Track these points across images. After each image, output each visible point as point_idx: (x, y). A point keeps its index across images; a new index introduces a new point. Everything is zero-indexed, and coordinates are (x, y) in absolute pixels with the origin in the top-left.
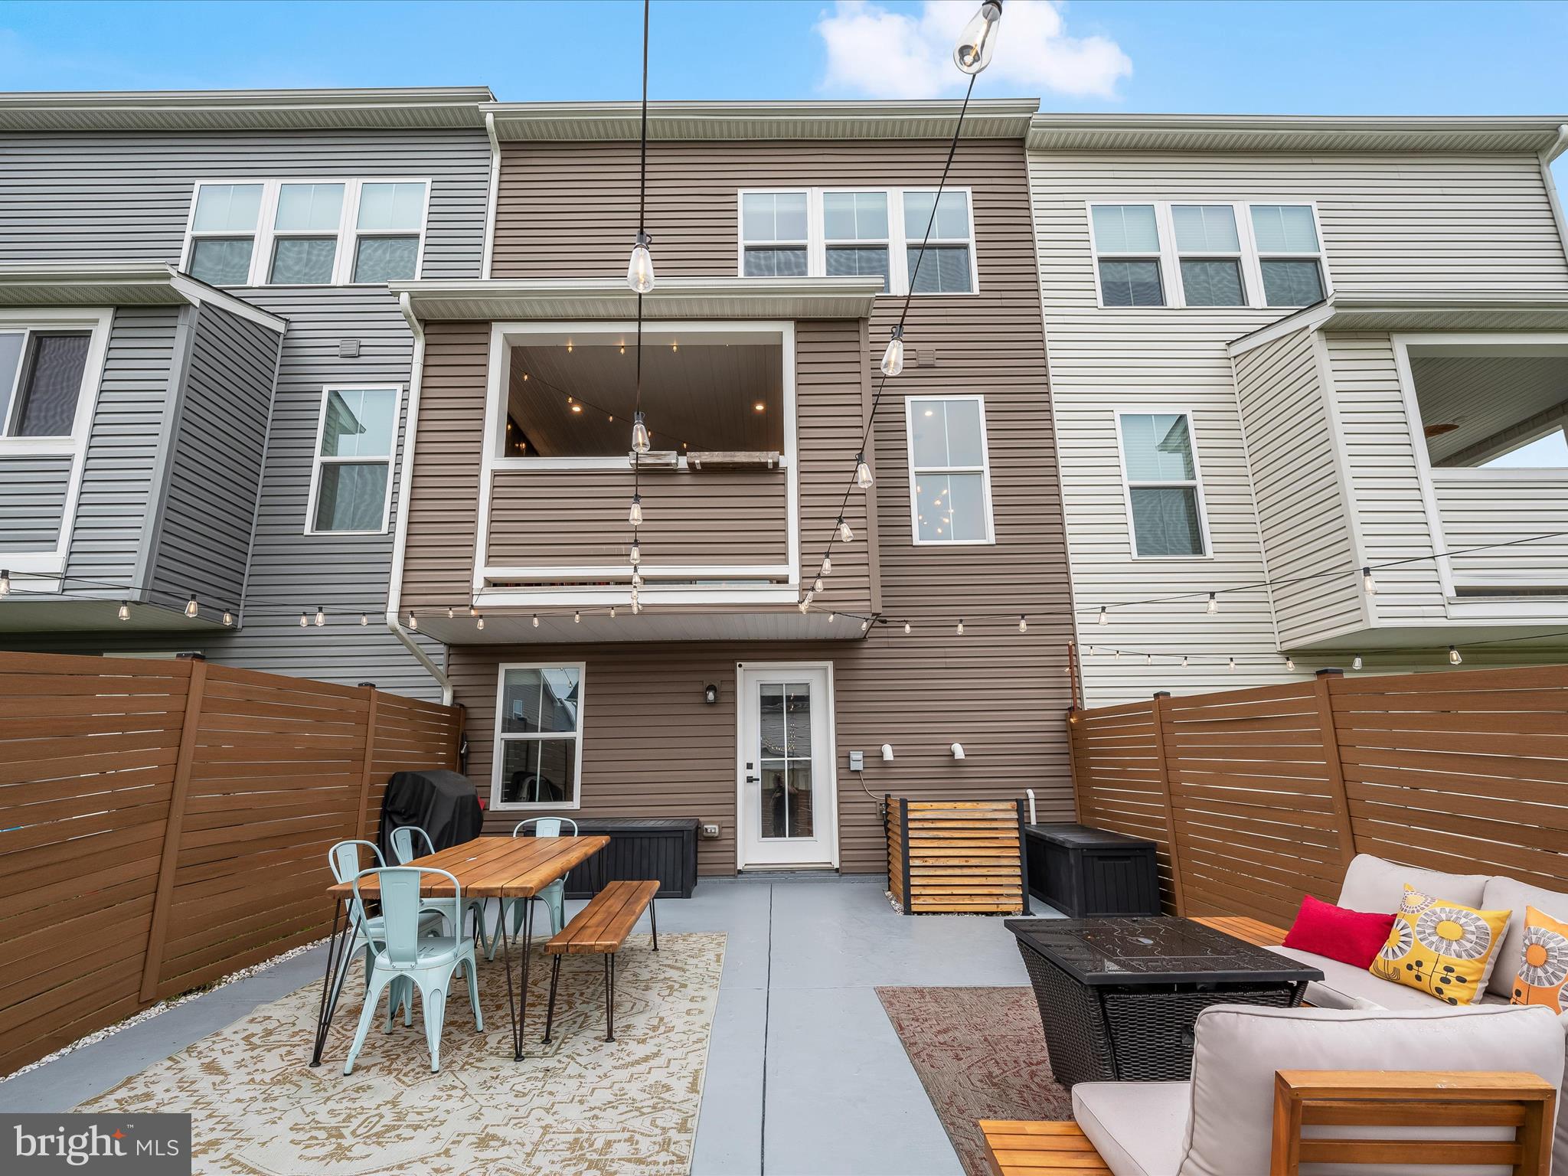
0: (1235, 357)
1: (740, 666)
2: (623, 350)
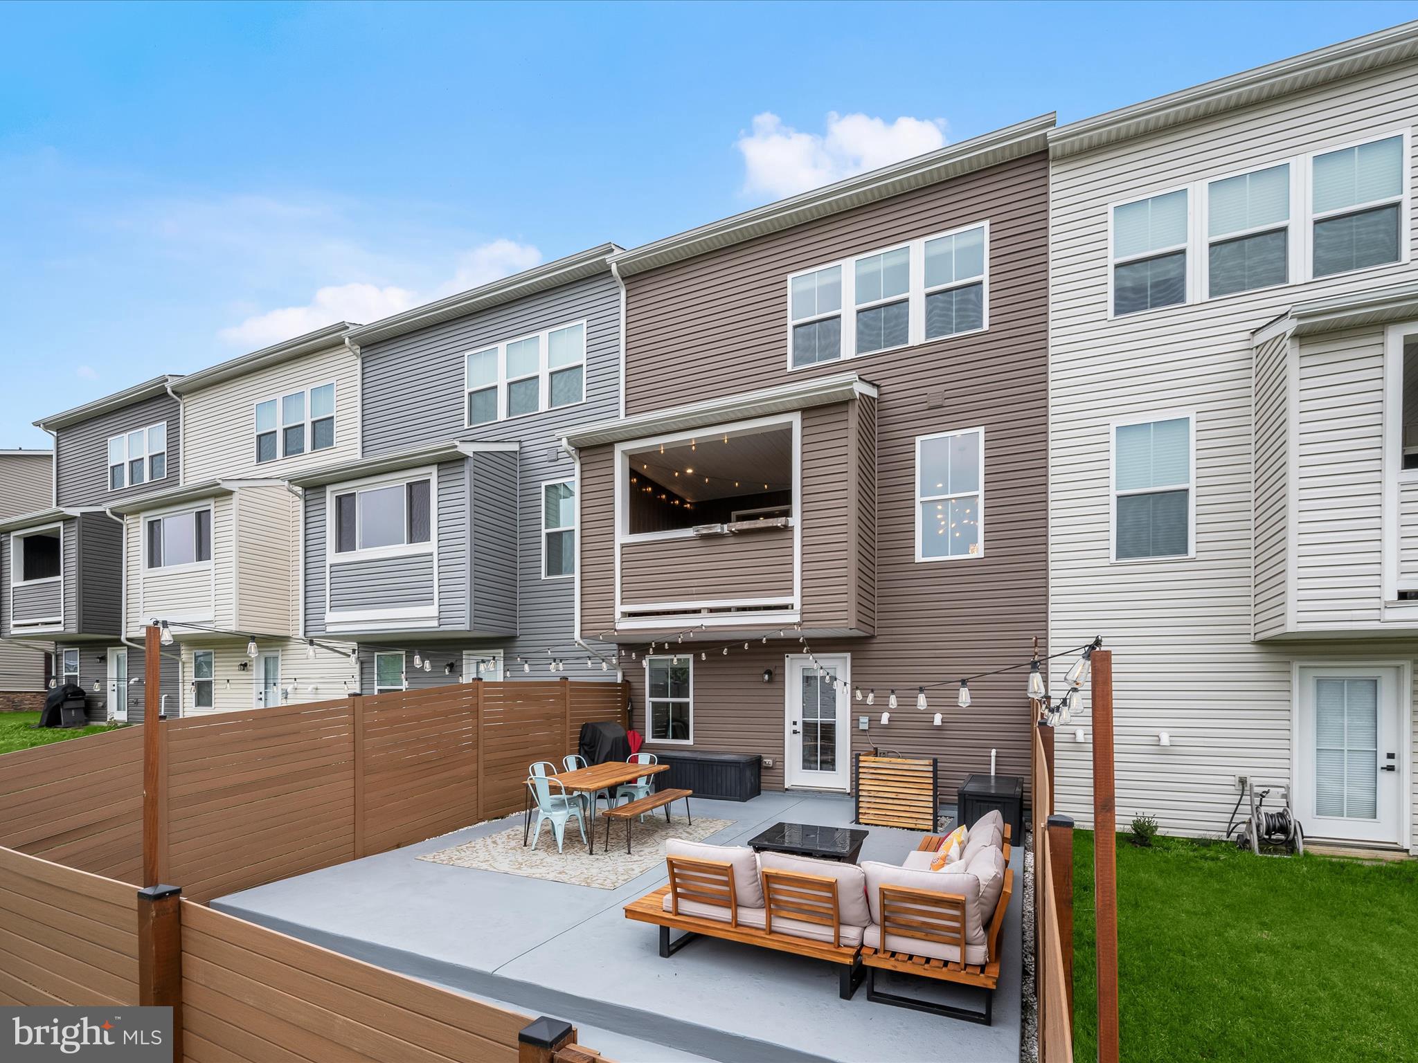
0: (1257, 347)
1: (788, 657)
2: (693, 448)
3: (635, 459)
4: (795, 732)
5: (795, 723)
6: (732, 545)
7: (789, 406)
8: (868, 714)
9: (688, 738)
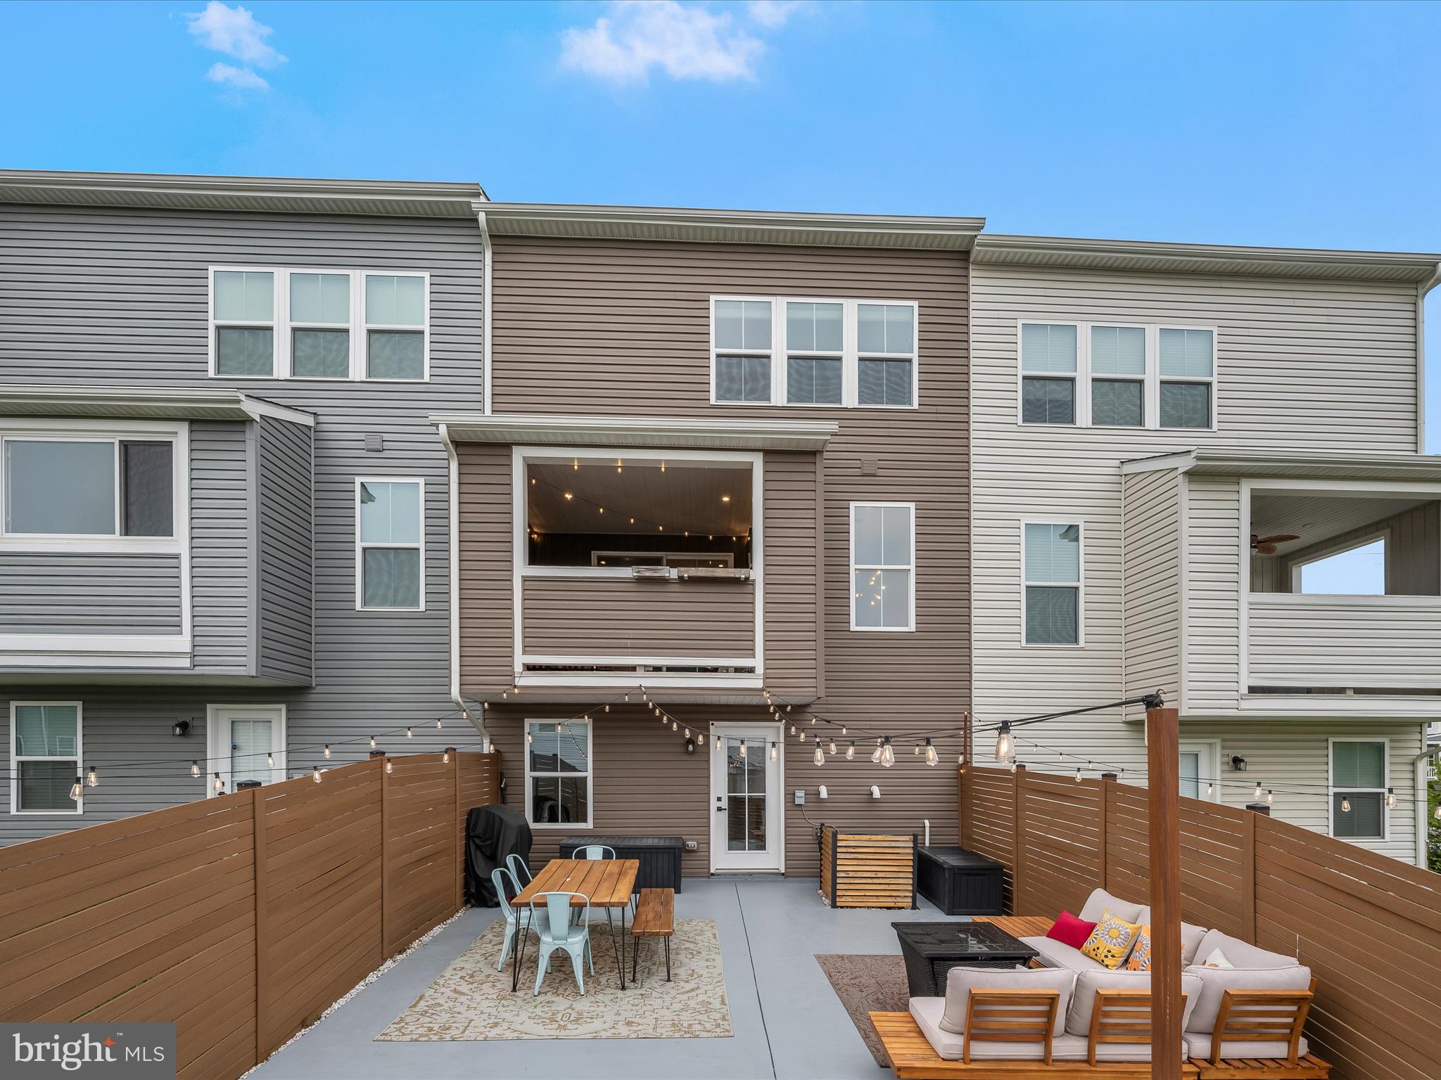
0: (1126, 475)
1: (713, 724)
2: (620, 470)
3: (533, 469)
4: (719, 809)
5: (719, 799)
6: (676, 593)
7: (752, 445)
8: (805, 788)
9: (585, 821)
